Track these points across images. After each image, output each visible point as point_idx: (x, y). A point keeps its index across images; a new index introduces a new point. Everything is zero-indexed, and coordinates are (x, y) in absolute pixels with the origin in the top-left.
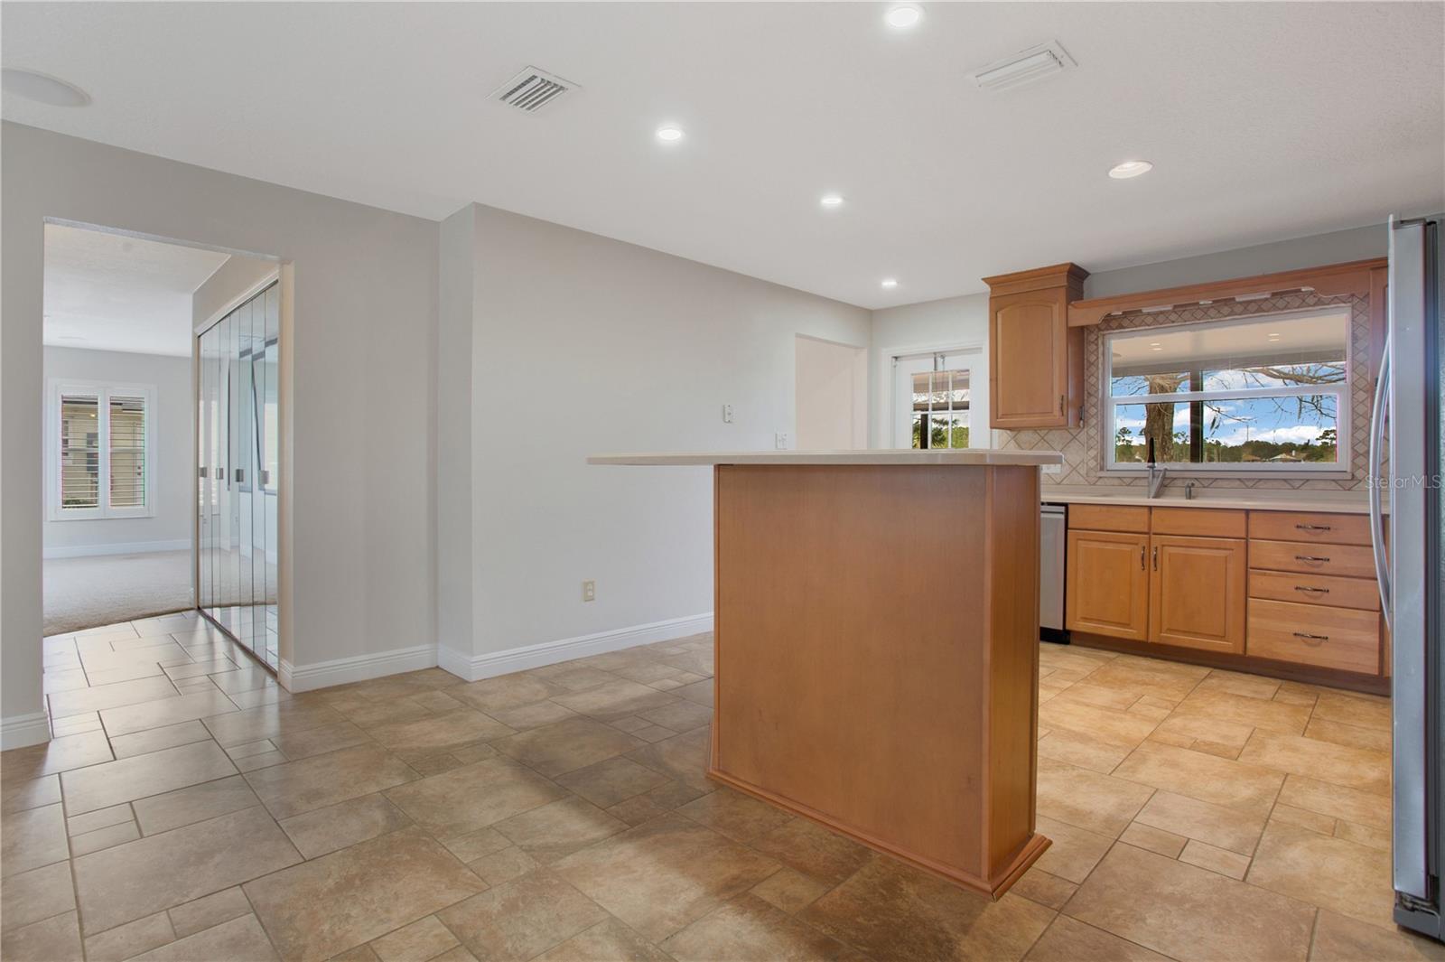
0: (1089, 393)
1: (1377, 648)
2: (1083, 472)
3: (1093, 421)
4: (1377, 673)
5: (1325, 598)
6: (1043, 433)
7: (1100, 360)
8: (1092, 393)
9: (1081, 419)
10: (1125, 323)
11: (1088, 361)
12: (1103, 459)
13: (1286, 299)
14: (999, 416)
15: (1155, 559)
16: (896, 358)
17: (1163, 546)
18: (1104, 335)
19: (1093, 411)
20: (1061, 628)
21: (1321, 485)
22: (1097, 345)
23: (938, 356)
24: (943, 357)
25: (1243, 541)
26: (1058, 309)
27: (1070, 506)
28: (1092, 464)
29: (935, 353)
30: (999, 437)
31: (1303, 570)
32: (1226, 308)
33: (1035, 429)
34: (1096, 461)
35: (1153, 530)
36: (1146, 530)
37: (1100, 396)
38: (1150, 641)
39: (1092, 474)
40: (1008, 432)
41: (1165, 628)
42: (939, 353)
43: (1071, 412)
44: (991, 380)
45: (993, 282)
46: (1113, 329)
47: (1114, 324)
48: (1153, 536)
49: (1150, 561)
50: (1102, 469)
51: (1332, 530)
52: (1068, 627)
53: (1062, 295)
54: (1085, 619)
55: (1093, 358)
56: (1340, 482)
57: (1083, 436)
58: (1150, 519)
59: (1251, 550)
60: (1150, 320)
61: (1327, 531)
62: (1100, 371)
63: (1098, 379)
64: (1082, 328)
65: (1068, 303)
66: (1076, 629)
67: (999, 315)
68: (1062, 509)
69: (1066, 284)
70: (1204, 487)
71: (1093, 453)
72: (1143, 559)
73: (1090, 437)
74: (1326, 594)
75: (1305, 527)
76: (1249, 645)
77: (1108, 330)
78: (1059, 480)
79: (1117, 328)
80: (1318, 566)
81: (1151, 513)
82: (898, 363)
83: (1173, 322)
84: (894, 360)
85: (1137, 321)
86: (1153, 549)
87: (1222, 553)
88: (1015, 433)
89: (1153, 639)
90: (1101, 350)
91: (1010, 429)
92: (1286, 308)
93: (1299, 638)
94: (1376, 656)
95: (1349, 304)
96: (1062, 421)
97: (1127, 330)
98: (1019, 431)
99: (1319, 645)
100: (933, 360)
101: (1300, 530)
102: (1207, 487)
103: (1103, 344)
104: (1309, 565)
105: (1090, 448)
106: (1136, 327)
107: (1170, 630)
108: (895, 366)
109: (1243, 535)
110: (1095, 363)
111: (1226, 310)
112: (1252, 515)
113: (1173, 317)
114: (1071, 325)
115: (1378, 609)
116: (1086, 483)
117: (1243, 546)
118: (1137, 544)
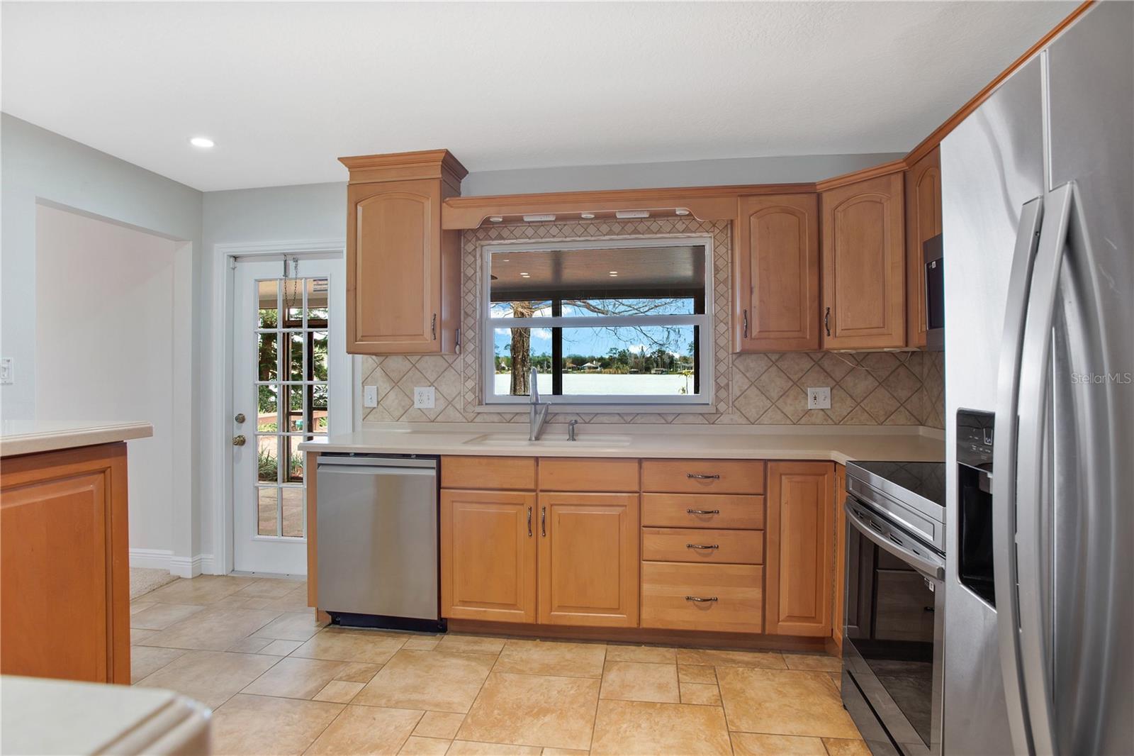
0: (465, 312)
1: (760, 604)
2: (460, 406)
3: (471, 347)
4: (760, 632)
5: (716, 556)
6: (414, 359)
7: (479, 274)
8: (470, 313)
9: (457, 344)
10: (505, 233)
11: (465, 275)
12: (481, 390)
13: (659, 222)
14: (359, 337)
15: (544, 522)
16: (235, 258)
17: (552, 505)
18: (482, 246)
19: (470, 334)
20: (436, 618)
21: (691, 419)
22: (475, 257)
23: (289, 259)
24: (296, 261)
25: (637, 495)
26: (430, 206)
27: (442, 458)
28: (470, 397)
29: (285, 255)
30: (363, 362)
31: (696, 525)
32: (605, 226)
33: (405, 354)
34: (474, 393)
35: (541, 487)
36: (532, 486)
37: (478, 317)
38: (539, 622)
39: (470, 408)
40: (374, 357)
41: (556, 604)
42: (292, 254)
43: (446, 335)
44: (348, 290)
45: (355, 164)
46: (493, 240)
47: (493, 233)
48: (540, 494)
49: (537, 524)
50: (480, 403)
51: (721, 479)
52: (443, 616)
53: (435, 189)
54: (464, 603)
55: (470, 272)
56: (706, 416)
57: (459, 364)
58: (537, 474)
59: (645, 507)
60: (530, 231)
61: (716, 480)
62: (478, 287)
63: (475, 297)
64: (459, 233)
65: (442, 201)
66: (453, 616)
67: (360, 208)
68: (433, 463)
69: (440, 176)
70: (586, 423)
71: (470, 384)
72: (530, 522)
73: (467, 366)
74: (715, 551)
75: (696, 477)
76: (644, 616)
77: (486, 240)
78: (433, 417)
79: (496, 239)
80: (710, 519)
81: (538, 465)
82: (237, 264)
83: (554, 236)
84: (232, 259)
85: (517, 232)
86: (540, 510)
87: (615, 511)
88: (383, 358)
89: (542, 620)
90: (479, 262)
91: (376, 354)
92: (659, 232)
93: (691, 603)
94: (759, 613)
95: (711, 235)
96: (434, 346)
97: (506, 242)
98: (387, 357)
99: (708, 608)
100: (283, 262)
101: (692, 479)
102: (588, 423)
103: (481, 256)
104: (701, 519)
105: (467, 378)
106: (517, 239)
107: (561, 608)
108: (234, 269)
109: (636, 488)
110: (473, 278)
111: (605, 228)
112: (645, 464)
113: (554, 231)
114: (445, 227)
115: (761, 562)
116: (464, 420)
117: (636, 500)
118: (523, 504)
